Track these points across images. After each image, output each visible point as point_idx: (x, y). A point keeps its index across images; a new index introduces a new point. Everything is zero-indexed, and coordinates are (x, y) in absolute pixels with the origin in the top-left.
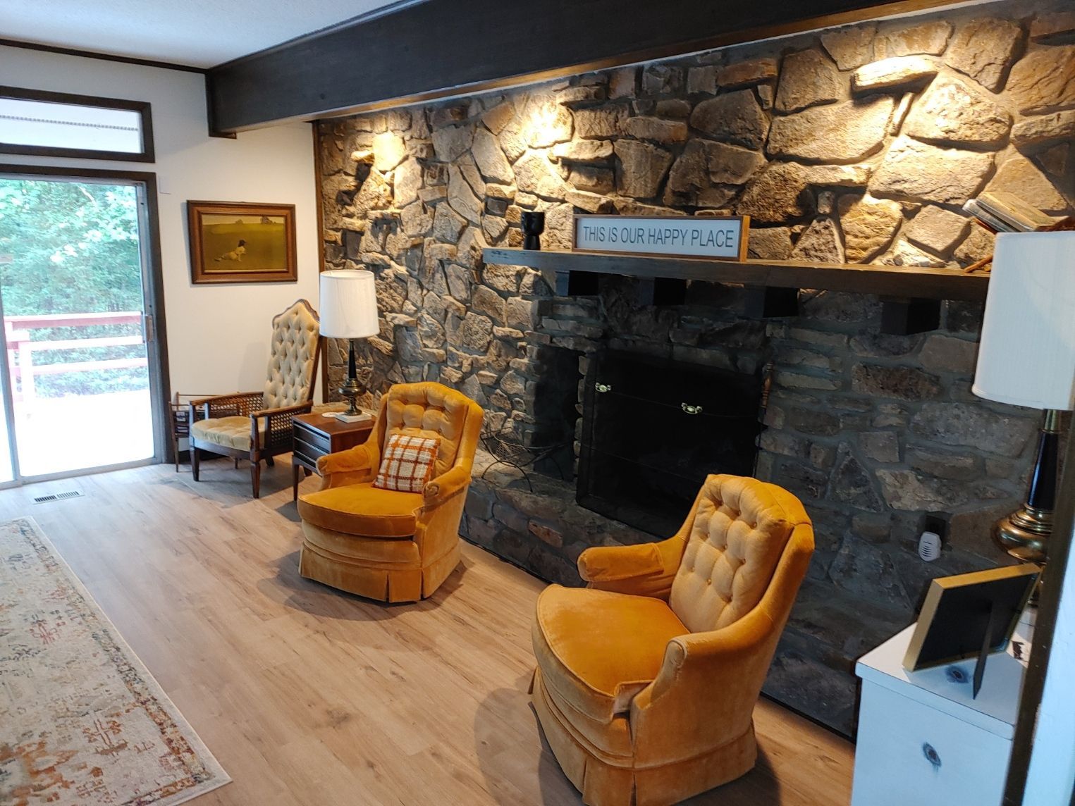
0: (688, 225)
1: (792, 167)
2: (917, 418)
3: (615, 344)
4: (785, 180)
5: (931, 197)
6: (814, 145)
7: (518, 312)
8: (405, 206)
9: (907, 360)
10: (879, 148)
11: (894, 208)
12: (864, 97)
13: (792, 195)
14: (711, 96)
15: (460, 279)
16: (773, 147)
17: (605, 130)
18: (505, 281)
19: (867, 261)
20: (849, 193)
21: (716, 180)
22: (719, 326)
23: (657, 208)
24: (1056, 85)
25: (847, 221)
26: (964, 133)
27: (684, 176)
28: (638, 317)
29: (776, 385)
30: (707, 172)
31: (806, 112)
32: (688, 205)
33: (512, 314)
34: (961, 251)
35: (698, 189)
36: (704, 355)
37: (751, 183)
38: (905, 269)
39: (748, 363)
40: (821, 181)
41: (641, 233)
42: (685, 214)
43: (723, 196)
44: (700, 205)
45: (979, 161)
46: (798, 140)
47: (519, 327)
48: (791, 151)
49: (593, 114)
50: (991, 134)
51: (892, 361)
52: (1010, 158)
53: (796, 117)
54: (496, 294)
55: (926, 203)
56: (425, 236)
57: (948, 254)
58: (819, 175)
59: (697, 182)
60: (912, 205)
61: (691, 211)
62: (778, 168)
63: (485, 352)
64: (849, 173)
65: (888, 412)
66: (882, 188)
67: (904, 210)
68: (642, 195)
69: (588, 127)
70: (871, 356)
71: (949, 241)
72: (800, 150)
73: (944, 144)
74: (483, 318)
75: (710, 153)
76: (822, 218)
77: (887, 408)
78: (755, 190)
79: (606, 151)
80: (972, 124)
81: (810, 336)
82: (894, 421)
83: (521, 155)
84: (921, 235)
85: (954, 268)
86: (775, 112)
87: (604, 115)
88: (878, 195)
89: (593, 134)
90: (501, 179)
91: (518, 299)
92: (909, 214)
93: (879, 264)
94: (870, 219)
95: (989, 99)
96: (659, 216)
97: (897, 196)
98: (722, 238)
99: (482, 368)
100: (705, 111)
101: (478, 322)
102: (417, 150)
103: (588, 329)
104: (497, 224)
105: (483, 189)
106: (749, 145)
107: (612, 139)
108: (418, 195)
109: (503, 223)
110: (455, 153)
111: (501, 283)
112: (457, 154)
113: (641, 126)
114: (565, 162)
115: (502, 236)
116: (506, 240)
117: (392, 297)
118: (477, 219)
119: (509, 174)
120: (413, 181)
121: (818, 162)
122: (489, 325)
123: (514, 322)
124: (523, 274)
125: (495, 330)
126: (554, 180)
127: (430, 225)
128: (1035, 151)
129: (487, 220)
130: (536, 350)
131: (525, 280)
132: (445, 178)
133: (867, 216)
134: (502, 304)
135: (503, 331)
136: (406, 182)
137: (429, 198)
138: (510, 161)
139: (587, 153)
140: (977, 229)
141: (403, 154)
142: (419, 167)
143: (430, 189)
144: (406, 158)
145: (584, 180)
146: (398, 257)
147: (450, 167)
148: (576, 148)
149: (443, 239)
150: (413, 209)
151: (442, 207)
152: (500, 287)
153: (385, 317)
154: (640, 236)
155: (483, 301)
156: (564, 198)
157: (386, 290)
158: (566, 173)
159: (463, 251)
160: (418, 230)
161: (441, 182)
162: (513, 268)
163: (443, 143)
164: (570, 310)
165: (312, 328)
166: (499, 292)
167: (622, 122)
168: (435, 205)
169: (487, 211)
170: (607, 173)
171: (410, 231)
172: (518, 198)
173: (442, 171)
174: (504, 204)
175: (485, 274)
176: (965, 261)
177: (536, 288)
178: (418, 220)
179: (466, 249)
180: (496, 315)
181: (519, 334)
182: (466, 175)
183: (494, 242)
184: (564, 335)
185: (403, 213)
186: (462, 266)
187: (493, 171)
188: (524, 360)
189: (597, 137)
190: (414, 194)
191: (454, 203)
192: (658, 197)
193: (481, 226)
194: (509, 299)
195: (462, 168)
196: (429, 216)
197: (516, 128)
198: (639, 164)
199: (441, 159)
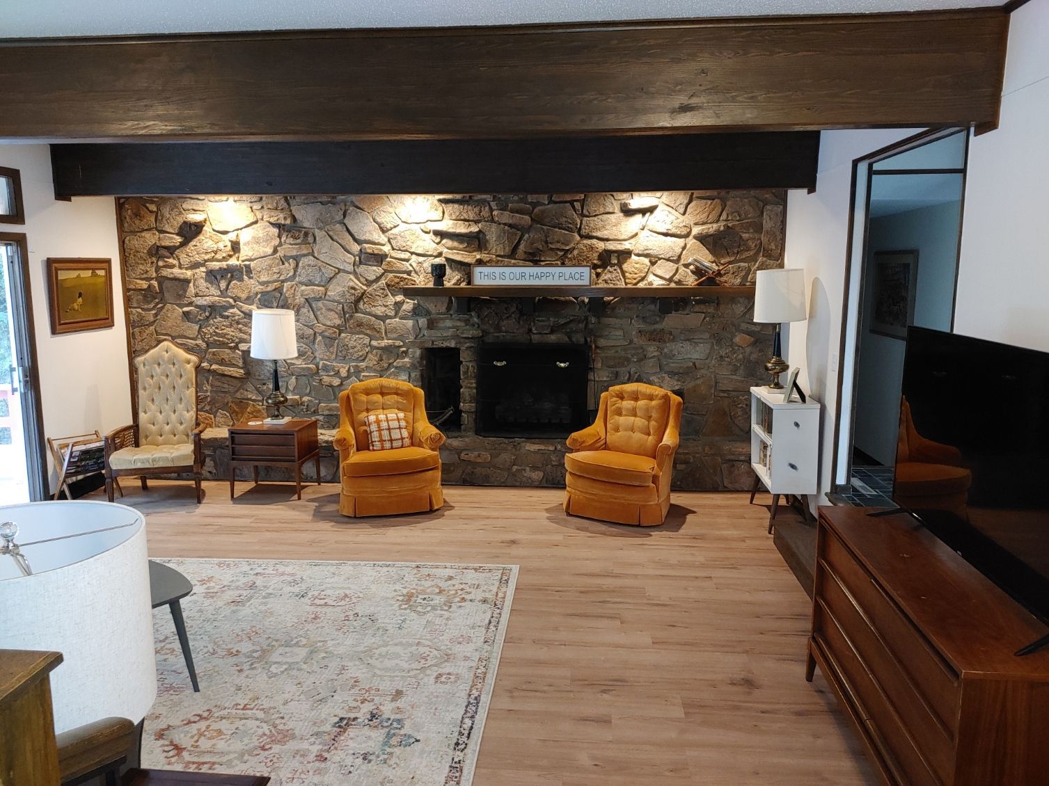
0: (536, 270)
1: (594, 241)
2: (666, 350)
3: (489, 339)
4: (592, 248)
5: (663, 256)
6: (605, 232)
7: (399, 328)
8: (256, 259)
9: (658, 326)
10: (636, 234)
11: (646, 261)
12: (628, 212)
13: (596, 255)
14: (544, 204)
15: (332, 310)
16: (583, 232)
17: (471, 216)
18: (383, 309)
19: (636, 284)
20: (625, 255)
21: (550, 246)
22: (562, 321)
23: (513, 261)
24: (706, 214)
25: (625, 267)
26: (674, 231)
27: (532, 244)
28: (505, 322)
29: (597, 347)
30: (546, 242)
31: (600, 217)
32: (534, 259)
33: (394, 330)
34: (676, 278)
35: (541, 251)
36: (553, 338)
37: (574, 249)
38: (654, 286)
39: (579, 338)
40: (614, 249)
41: (523, 274)
42: (532, 264)
43: (557, 254)
44: (543, 259)
45: (681, 242)
46: (598, 229)
47: (401, 337)
48: (594, 234)
49: (462, 207)
50: (684, 232)
51: (652, 328)
52: (691, 241)
53: (596, 218)
54: (374, 319)
55: (660, 259)
56: (283, 281)
57: (670, 280)
58: (612, 246)
59: (541, 248)
60: (654, 259)
61: (536, 263)
62: (585, 241)
63: (364, 360)
64: (626, 245)
65: (652, 350)
66: (640, 252)
67: (650, 261)
68: (502, 254)
69: (458, 214)
70: (642, 326)
71: (671, 274)
72: (599, 234)
73: (666, 235)
74: (361, 336)
75: (548, 233)
76: (614, 265)
77: (651, 349)
78: (576, 252)
79: (475, 229)
80: (677, 227)
81: (612, 321)
82: (655, 354)
83: (395, 227)
84: (659, 272)
85: (673, 285)
86: (583, 215)
87: (470, 207)
88: (638, 255)
89: (462, 218)
90: (376, 241)
91: (397, 320)
92: (653, 263)
93: (641, 285)
94: (636, 266)
95: (682, 218)
96: (514, 266)
97: (646, 256)
98: (577, 276)
99: (363, 370)
100: (543, 212)
101: (354, 341)
102: (280, 217)
103: (472, 332)
104: (373, 271)
105: (356, 248)
106: (570, 230)
107: (476, 222)
108: (275, 251)
109: (379, 270)
110: (323, 222)
111: (380, 311)
112: (325, 223)
113: (506, 217)
114: (436, 233)
115: (378, 279)
116: (383, 282)
117: (241, 331)
118: (350, 268)
119: (383, 239)
120: (268, 240)
121: (607, 240)
122: (367, 340)
123: (395, 335)
124: (402, 303)
125: (374, 343)
126: (428, 244)
127: (291, 274)
128: (701, 238)
129: (362, 269)
130: (418, 352)
131: (405, 307)
132: (310, 239)
133: (635, 265)
134: (380, 325)
135: (385, 343)
136: (257, 241)
137: (294, 253)
138: (384, 231)
139: (462, 229)
140: (682, 269)
141: (252, 219)
142: (276, 231)
143: (289, 247)
144: (256, 222)
145: (456, 244)
146: (248, 298)
147: (317, 232)
148: (447, 225)
149: (310, 283)
150: (268, 261)
151: (309, 260)
152: (379, 313)
153: (230, 348)
154: (523, 276)
155: (360, 325)
156: (440, 255)
157: (231, 326)
158: (438, 240)
159: (335, 291)
160: (275, 277)
161: (305, 242)
162: (391, 300)
163: (307, 215)
164: (448, 323)
165: (188, 362)
166: (376, 317)
167: (485, 213)
168: (297, 259)
169: (361, 262)
170: (475, 241)
171: (264, 279)
172: (394, 254)
173: (306, 234)
174: (379, 258)
175: (361, 305)
176: (679, 282)
177: (416, 312)
178: (275, 270)
179: (340, 289)
180: (374, 333)
181: (400, 343)
182: (335, 237)
183: (369, 283)
184: (445, 339)
185: (252, 264)
186: (334, 301)
187: (367, 237)
188: (407, 360)
189: (465, 220)
190: (269, 250)
191: (322, 257)
192: (512, 254)
193: (355, 273)
194: (388, 321)
195: (331, 233)
196: (289, 266)
197: (391, 210)
198: (499, 237)
199: (305, 225)
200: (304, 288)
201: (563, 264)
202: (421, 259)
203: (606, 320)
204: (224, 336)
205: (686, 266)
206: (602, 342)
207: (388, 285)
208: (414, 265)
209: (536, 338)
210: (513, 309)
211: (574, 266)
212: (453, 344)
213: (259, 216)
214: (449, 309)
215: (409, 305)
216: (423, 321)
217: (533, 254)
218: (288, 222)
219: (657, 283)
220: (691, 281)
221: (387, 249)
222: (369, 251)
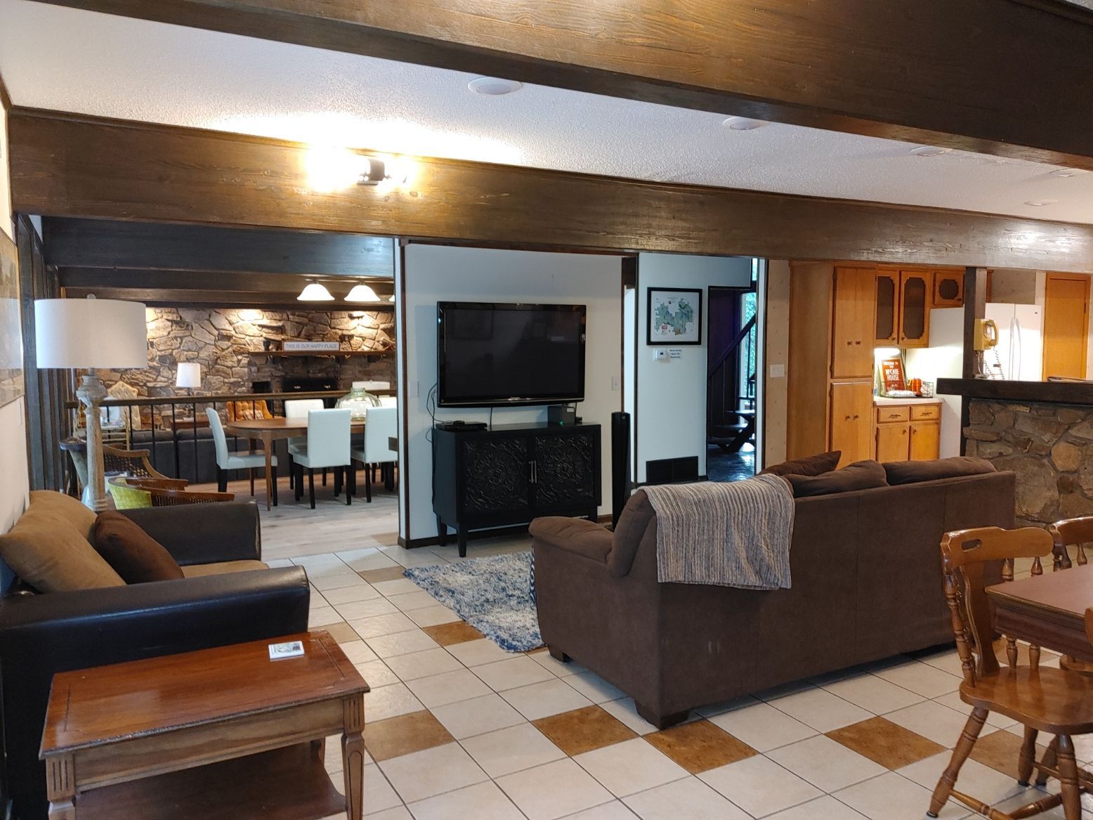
0: (310, 343)
1: (337, 330)
4: (336, 333)
6: (342, 326)
7: (240, 373)
8: (157, 338)
9: (367, 369)
10: (356, 328)
11: (361, 339)
12: (352, 317)
13: (338, 337)
14: (313, 313)
16: (332, 326)
17: (278, 318)
18: (231, 363)
19: (357, 350)
20: (351, 337)
21: (317, 332)
22: (324, 367)
23: (300, 339)
24: (385, 319)
25: (352, 342)
27: (308, 331)
28: (296, 368)
29: (341, 379)
30: (315, 331)
31: (339, 319)
32: (309, 338)
33: (237, 373)
34: (374, 347)
35: (312, 335)
36: (320, 375)
37: (328, 333)
38: (365, 351)
39: (331, 375)
42: (308, 341)
43: (320, 336)
44: (312, 338)
45: (375, 331)
46: (339, 325)
47: (241, 377)
48: (337, 327)
49: (273, 313)
50: (377, 326)
51: (364, 369)
52: (380, 331)
53: (337, 322)
55: (367, 338)
56: (173, 350)
57: (372, 348)
58: (345, 333)
59: (312, 333)
60: (364, 339)
61: (310, 340)
62: (333, 330)
63: (220, 390)
64: (352, 332)
68: (295, 336)
69: (271, 317)
70: (361, 369)
71: (372, 345)
72: (339, 327)
73: (368, 328)
75: (316, 326)
76: (345, 341)
78: (329, 335)
79: (280, 324)
80: (373, 325)
81: (347, 366)
83: (237, 322)
84: (367, 344)
85: (373, 350)
86: (331, 318)
87: (277, 314)
88: (357, 337)
89: (273, 319)
90: (227, 329)
91: (239, 368)
92: (364, 340)
93: (359, 350)
95: (375, 321)
96: (300, 341)
97: (361, 337)
98: (333, 346)
100: (313, 317)
102: (174, 317)
103: (279, 374)
104: (225, 344)
105: (216, 333)
106: (326, 325)
107: (280, 320)
108: (169, 333)
109: (230, 344)
110: (197, 320)
111: (229, 364)
112: (199, 320)
113: (297, 319)
114: (259, 326)
115: (228, 348)
116: (230, 349)
117: (147, 376)
118: (213, 343)
119: (231, 328)
120: (165, 328)
121: (343, 330)
122: (222, 379)
123: (237, 376)
124: (241, 360)
125: (226, 380)
126: (255, 331)
127: (178, 345)
128: (384, 330)
129: (219, 343)
130: (251, 385)
131: (243, 362)
132: (190, 328)
133: (355, 341)
134: (229, 371)
135: (232, 380)
136: (158, 329)
137: (181, 335)
138: (231, 324)
139: (274, 324)
140: (376, 343)
141: (156, 317)
142: (170, 323)
143: (177, 331)
144: (157, 319)
145: (270, 331)
146: (152, 358)
147: (193, 324)
148: (266, 322)
149: (189, 350)
150: (163, 340)
151: (191, 339)
152: (229, 365)
153: (141, 386)
154: (308, 346)
155: (218, 371)
156: (262, 336)
157: (141, 373)
158: (260, 329)
159: (203, 354)
160: (169, 347)
161: (187, 329)
162: (235, 359)
163: (188, 315)
164: (267, 369)
165: (134, 392)
166: (227, 367)
167: (285, 316)
168: (182, 338)
169: (219, 340)
170: (280, 330)
171: (161, 348)
172: (237, 335)
173: (188, 325)
174: (229, 338)
175: (219, 361)
176: (376, 349)
177: (250, 364)
178: (169, 343)
179: (207, 354)
180: (227, 375)
181: (240, 380)
182: (204, 327)
183: (223, 350)
184: (264, 377)
185: (155, 341)
186: (203, 359)
187: (223, 327)
188: (244, 388)
189: (275, 320)
190: (166, 333)
191: (197, 337)
192: (298, 336)
193: (215, 345)
194: (233, 369)
195: (202, 325)
196: (176, 343)
197: (236, 314)
198: (291, 328)
199: (187, 321)
200: (185, 353)
201: (323, 341)
202: (252, 338)
203: (343, 366)
204: (137, 379)
205: (378, 342)
206: (342, 377)
207: (234, 351)
208: (248, 341)
209: (311, 375)
210: (300, 362)
211: (327, 341)
212: (269, 380)
213: (160, 315)
214: (266, 362)
215: (245, 361)
216: (254, 369)
217: (309, 336)
218: (179, 319)
219: (366, 349)
220: (381, 348)
221: (233, 333)
222: (225, 334)
